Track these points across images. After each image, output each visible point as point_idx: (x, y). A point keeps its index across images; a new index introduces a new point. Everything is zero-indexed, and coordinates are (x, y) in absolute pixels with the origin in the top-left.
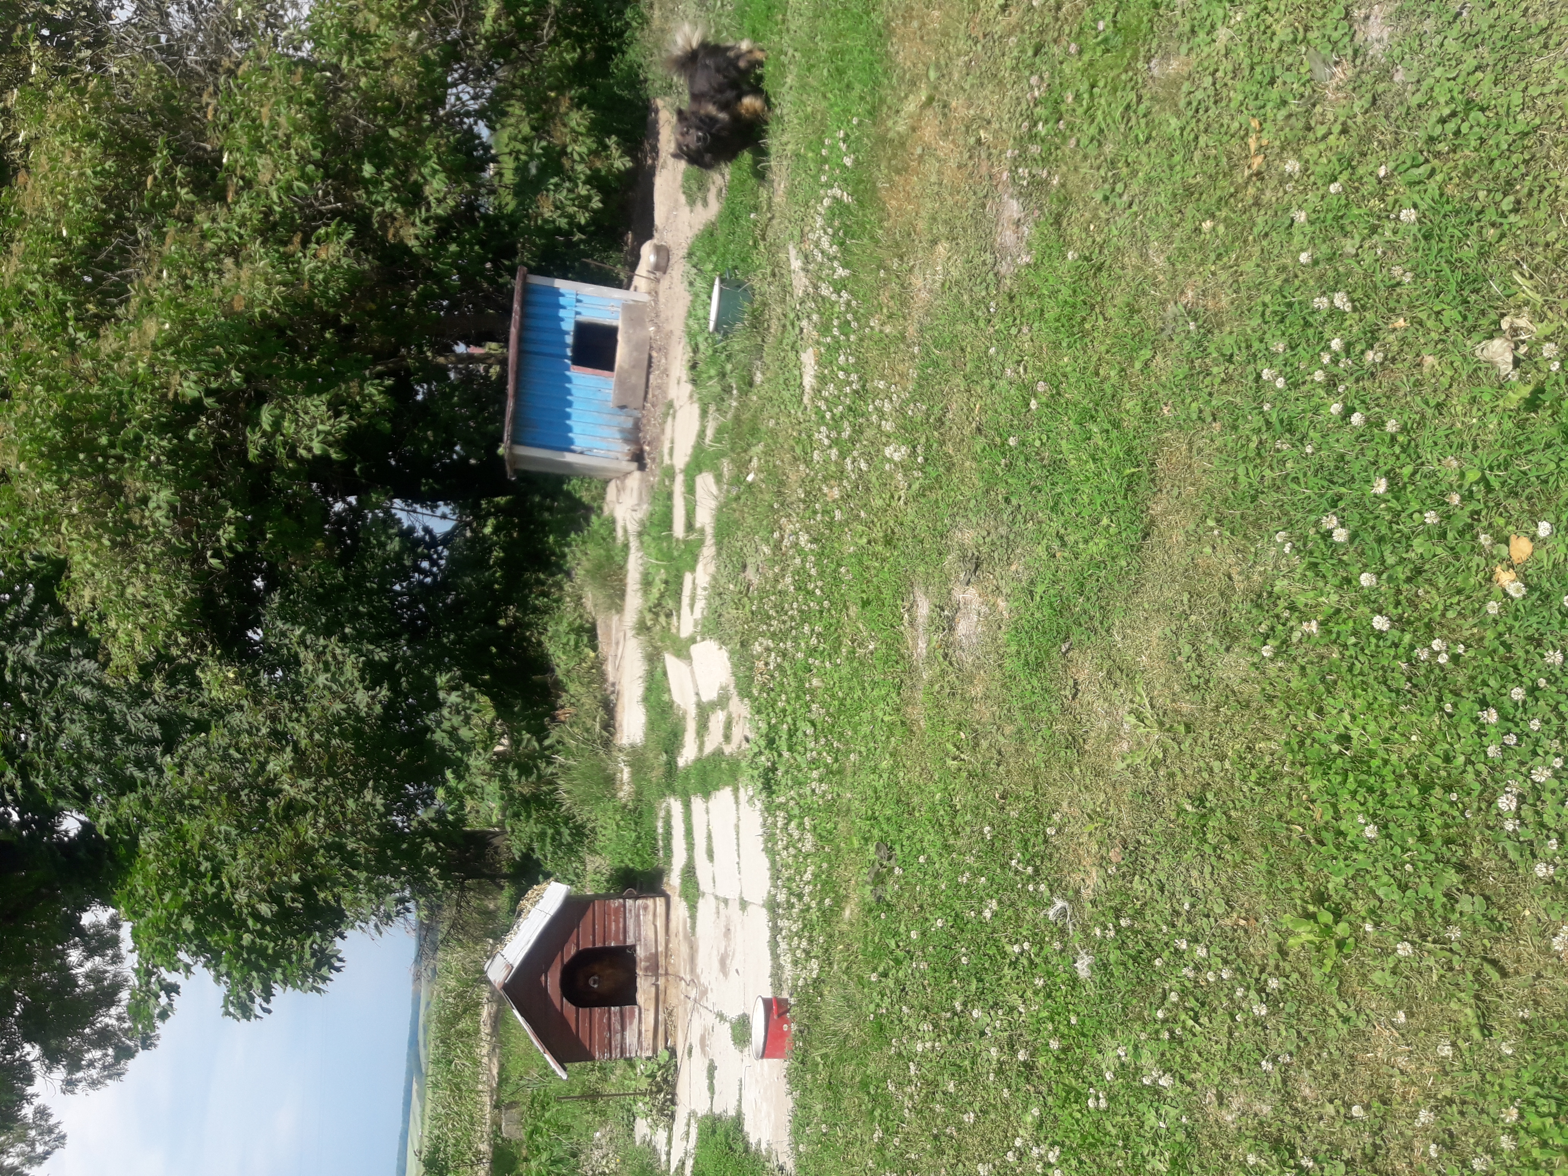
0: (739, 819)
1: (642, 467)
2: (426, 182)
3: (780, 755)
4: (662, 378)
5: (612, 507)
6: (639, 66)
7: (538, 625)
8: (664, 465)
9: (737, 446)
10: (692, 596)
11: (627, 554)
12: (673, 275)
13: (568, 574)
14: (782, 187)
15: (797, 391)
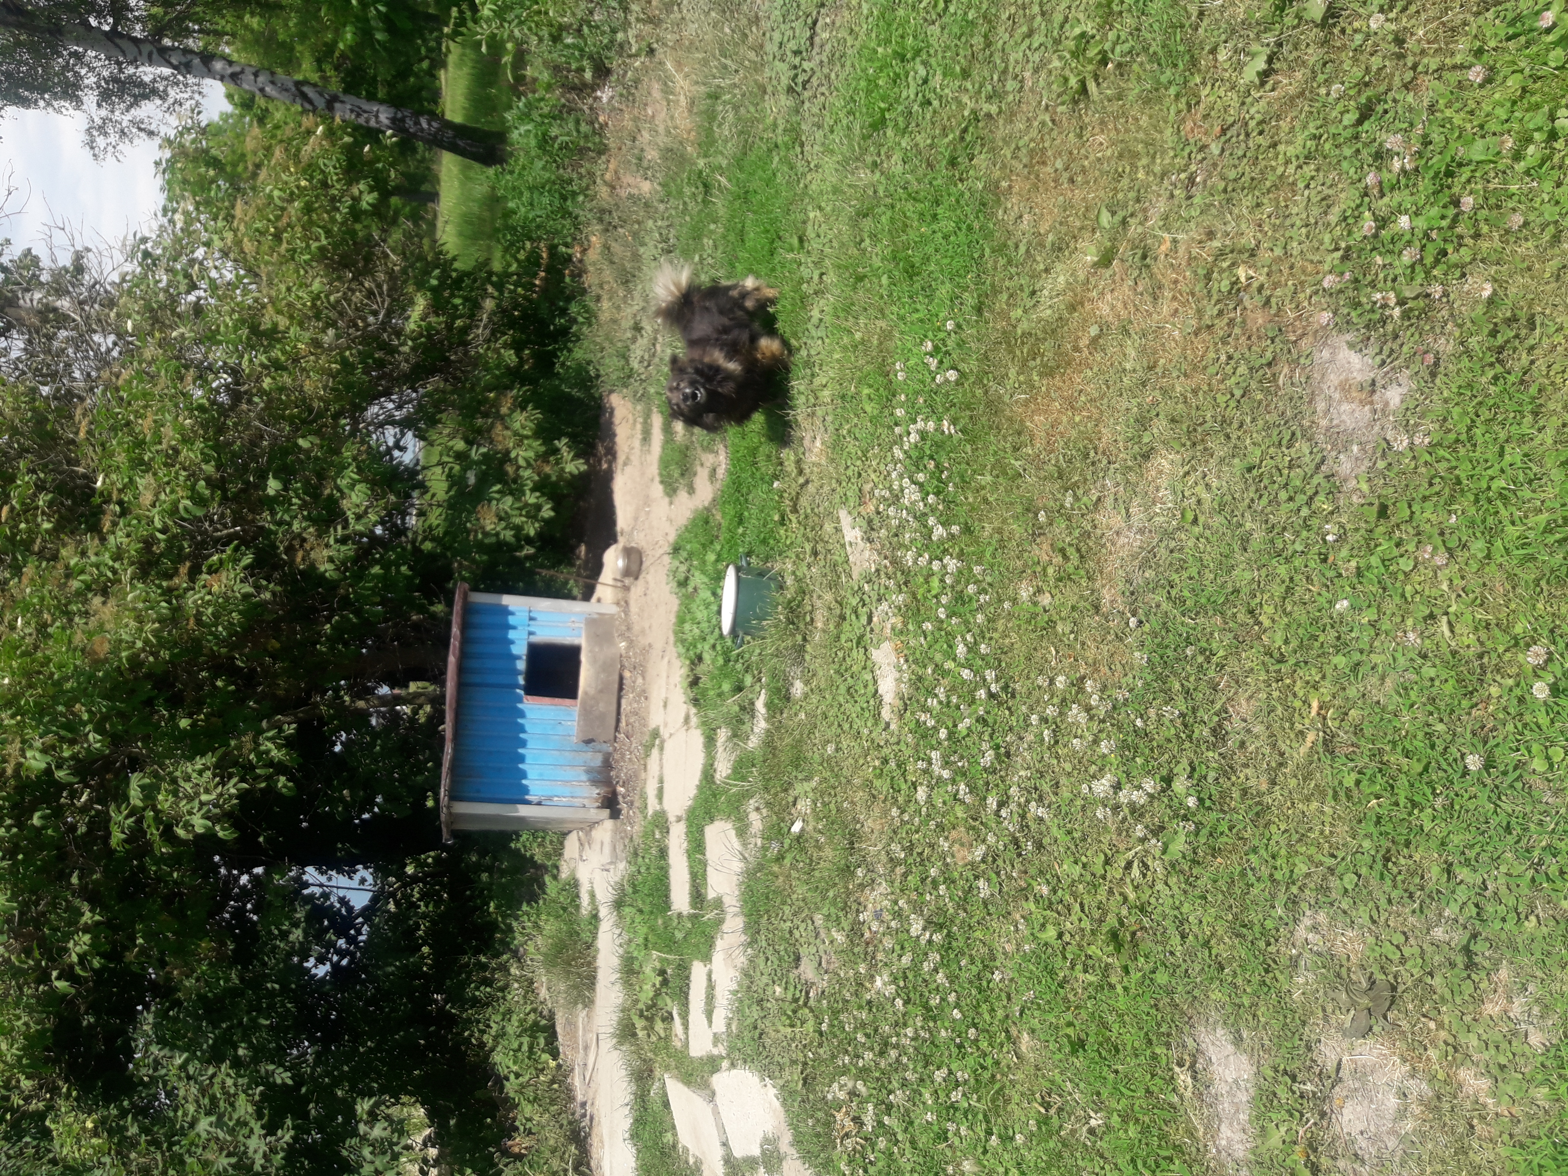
1: (615, 814)
2: (343, 495)
4: (638, 702)
5: (572, 865)
6: (589, 363)
7: (478, 1021)
8: (650, 812)
9: (771, 784)
10: (707, 997)
11: (596, 928)
12: (650, 577)
13: (515, 954)
14: (818, 443)
15: (872, 702)
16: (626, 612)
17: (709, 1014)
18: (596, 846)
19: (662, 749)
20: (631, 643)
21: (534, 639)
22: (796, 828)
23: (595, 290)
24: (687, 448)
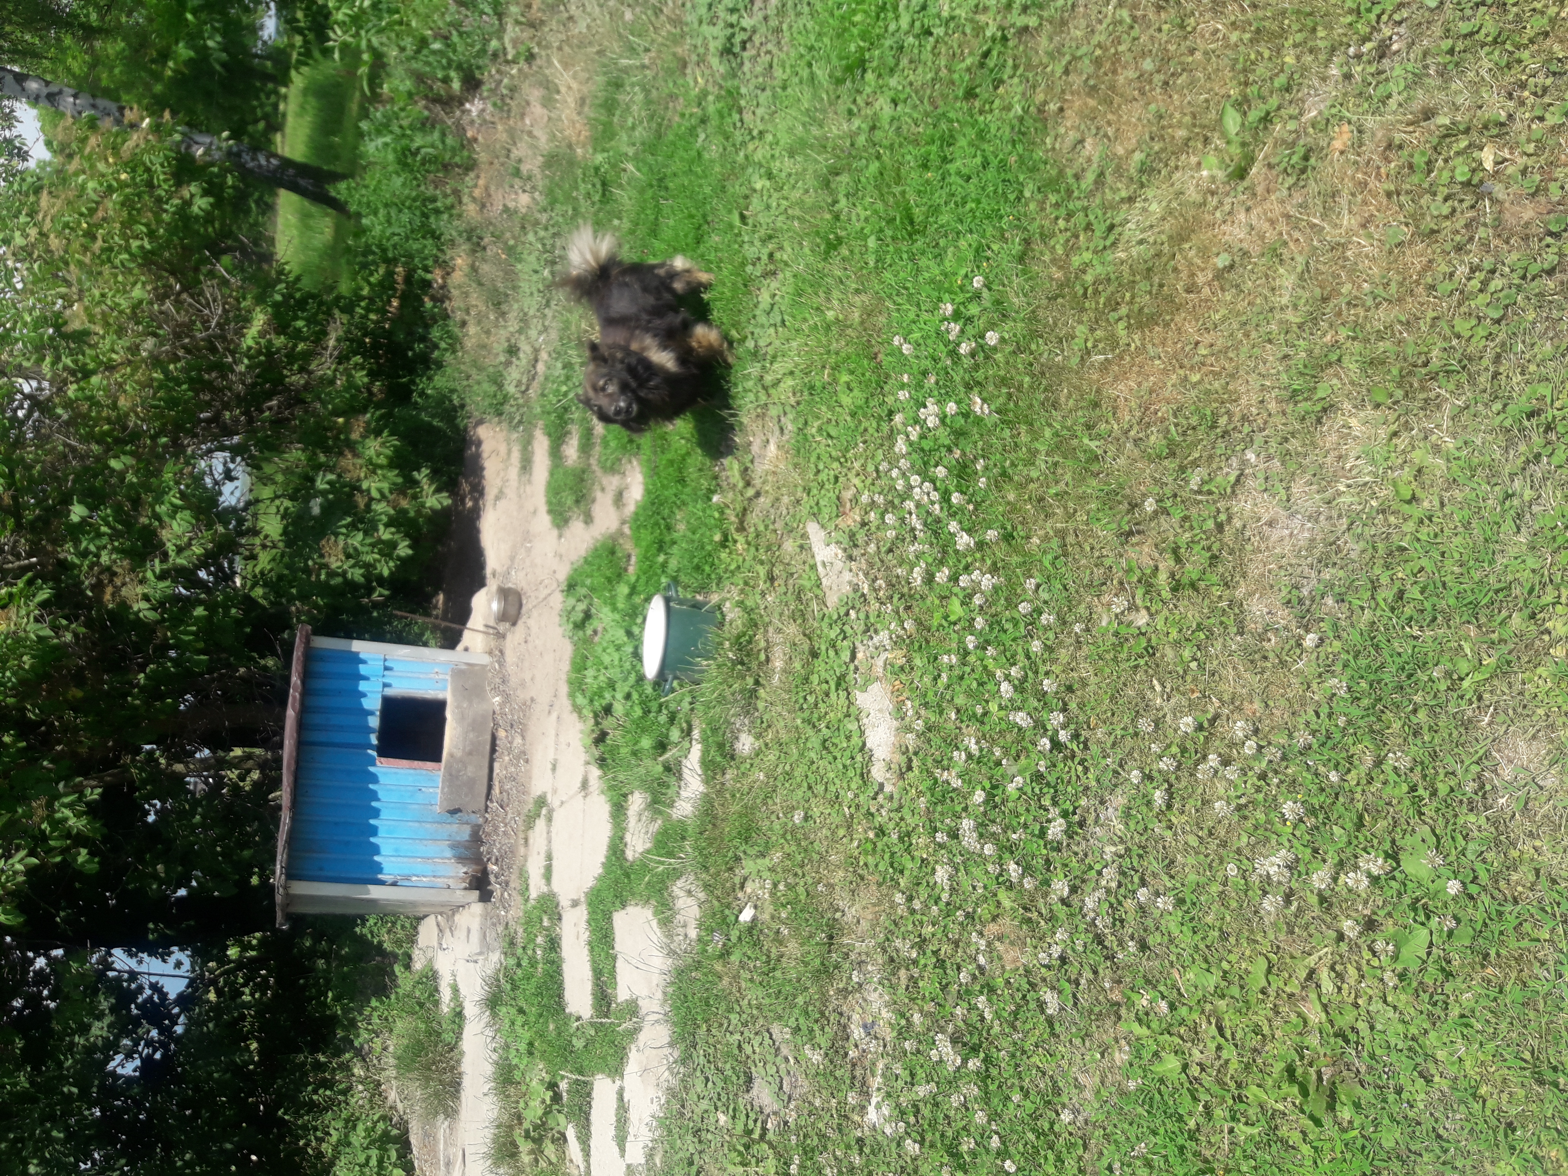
1: (486, 896)
4: (517, 766)
5: (430, 954)
6: (452, 391)
7: (316, 1129)
8: (534, 894)
9: (711, 860)
10: (618, 1121)
11: (461, 1027)
12: (531, 622)
13: (359, 1053)
14: (772, 447)
15: (859, 758)
16: (502, 663)
17: (621, 1139)
18: (461, 934)
19: (549, 819)
20: (507, 698)
21: (389, 692)
22: (747, 915)
23: (459, 316)
24: (583, 472)
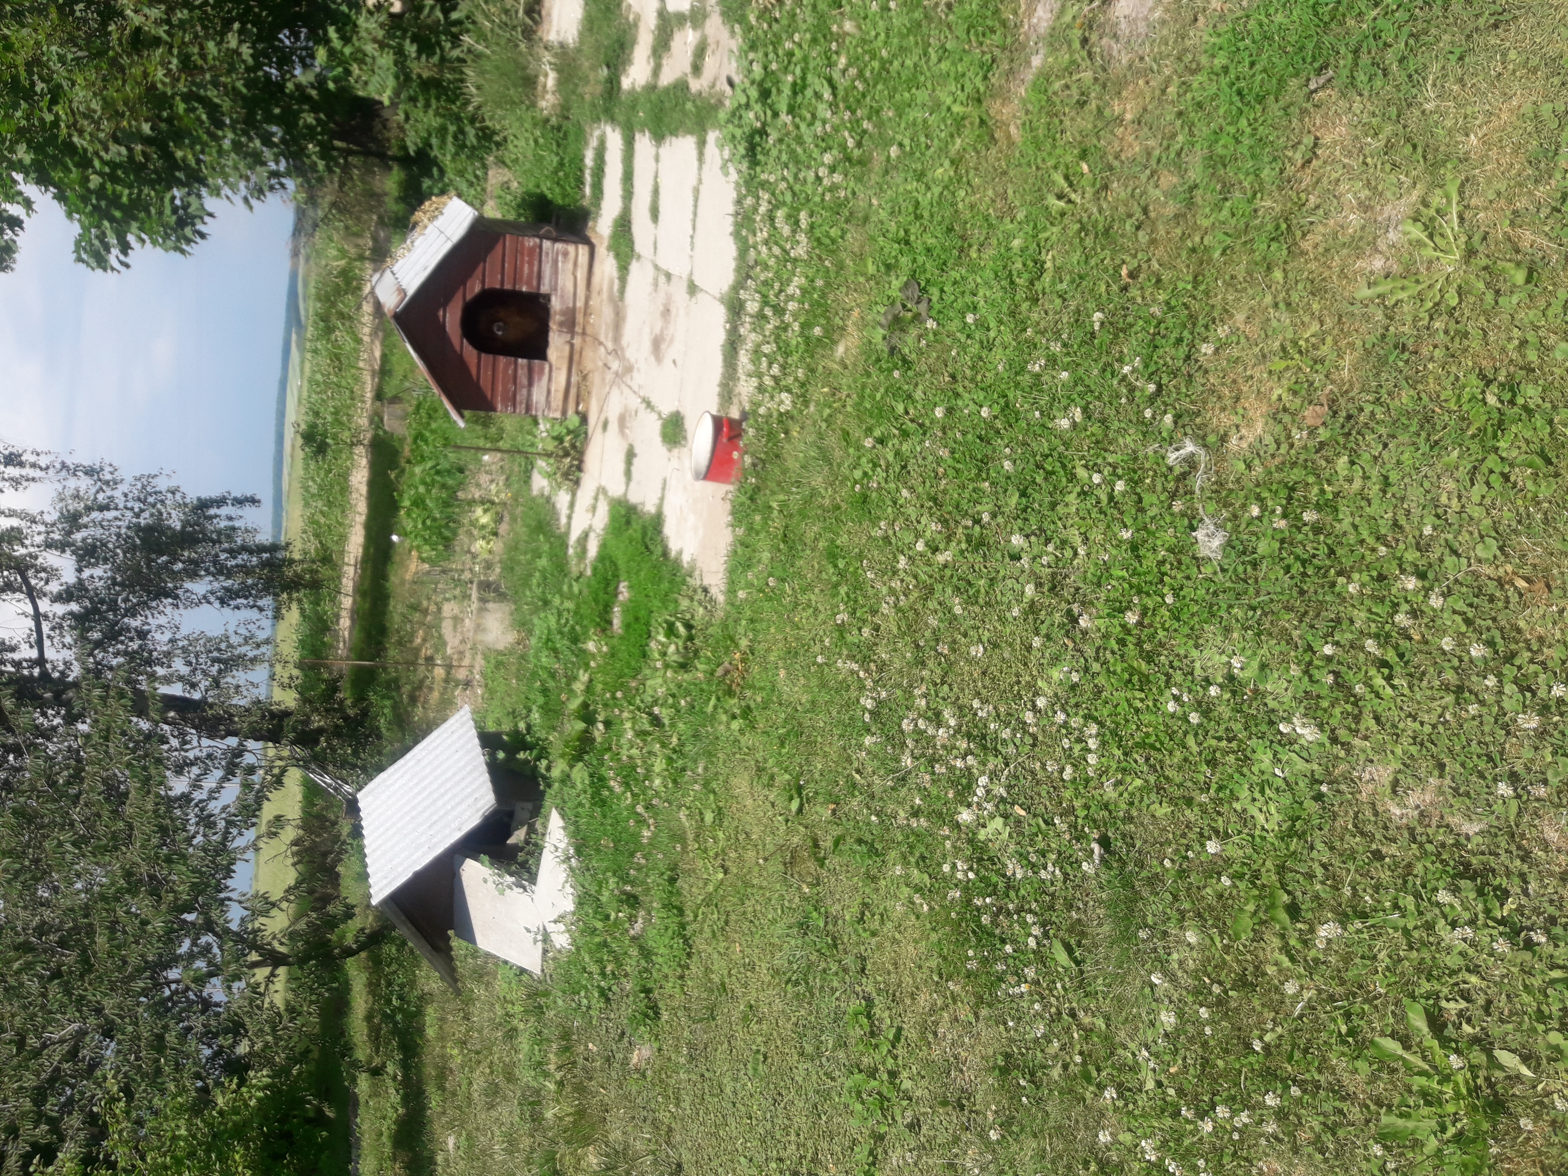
0: (700, 181)
3: (776, 115)
